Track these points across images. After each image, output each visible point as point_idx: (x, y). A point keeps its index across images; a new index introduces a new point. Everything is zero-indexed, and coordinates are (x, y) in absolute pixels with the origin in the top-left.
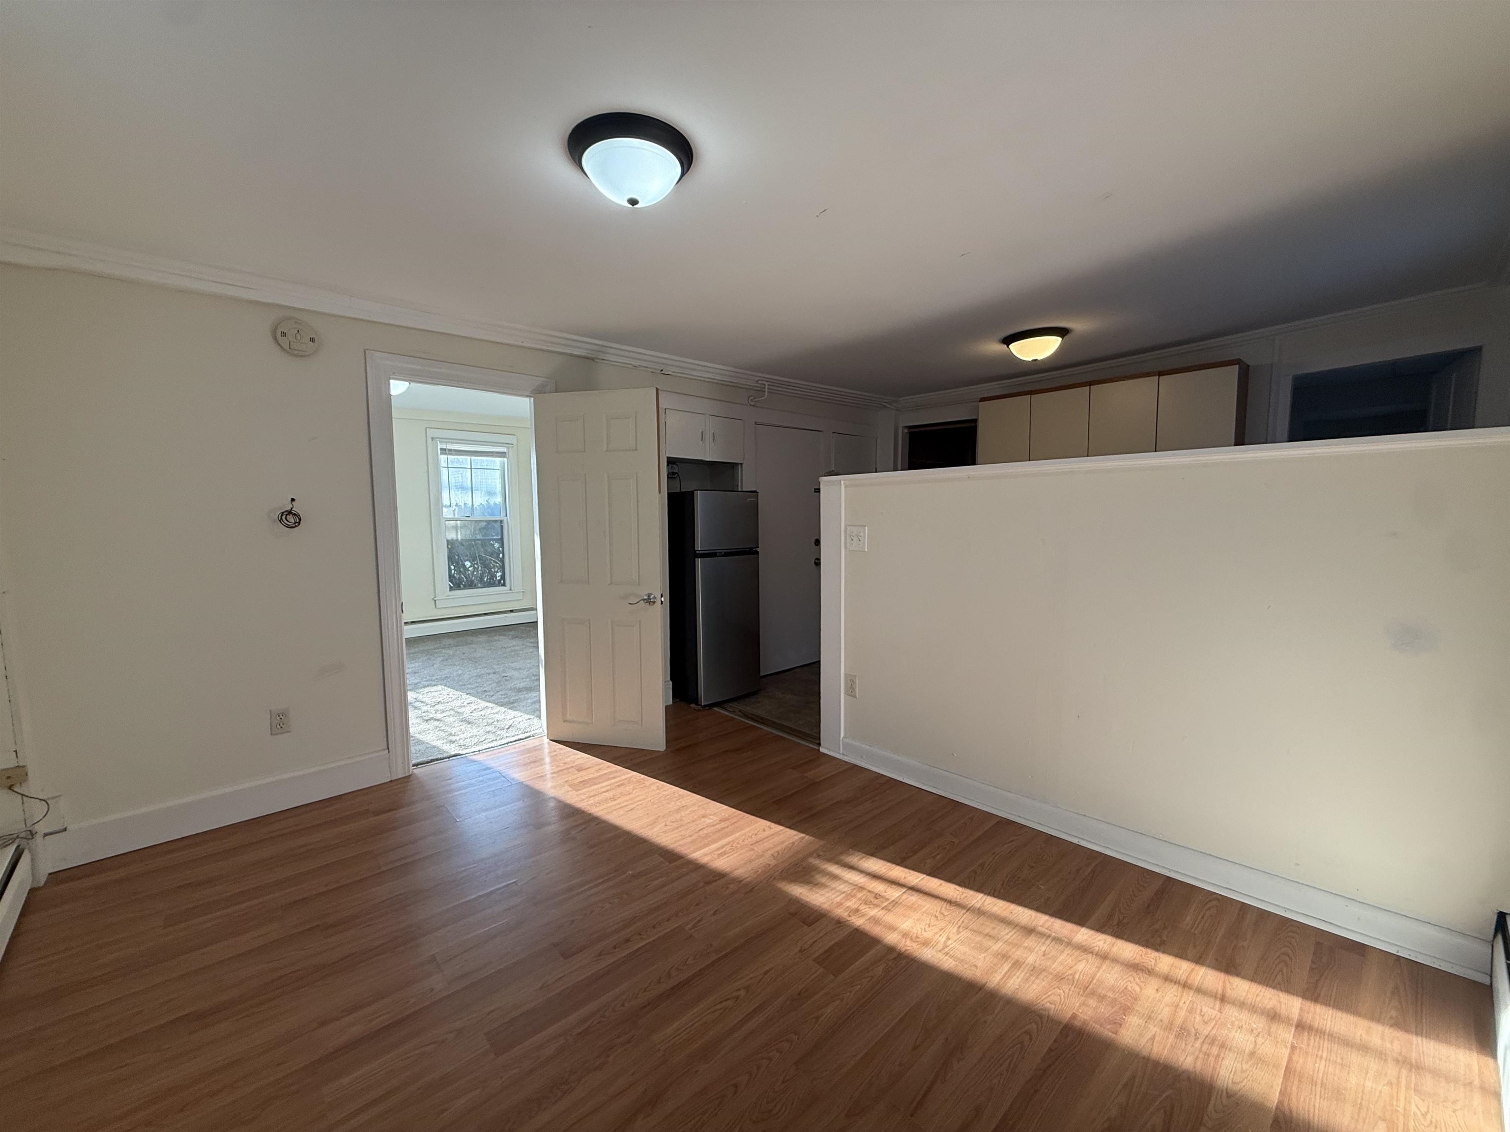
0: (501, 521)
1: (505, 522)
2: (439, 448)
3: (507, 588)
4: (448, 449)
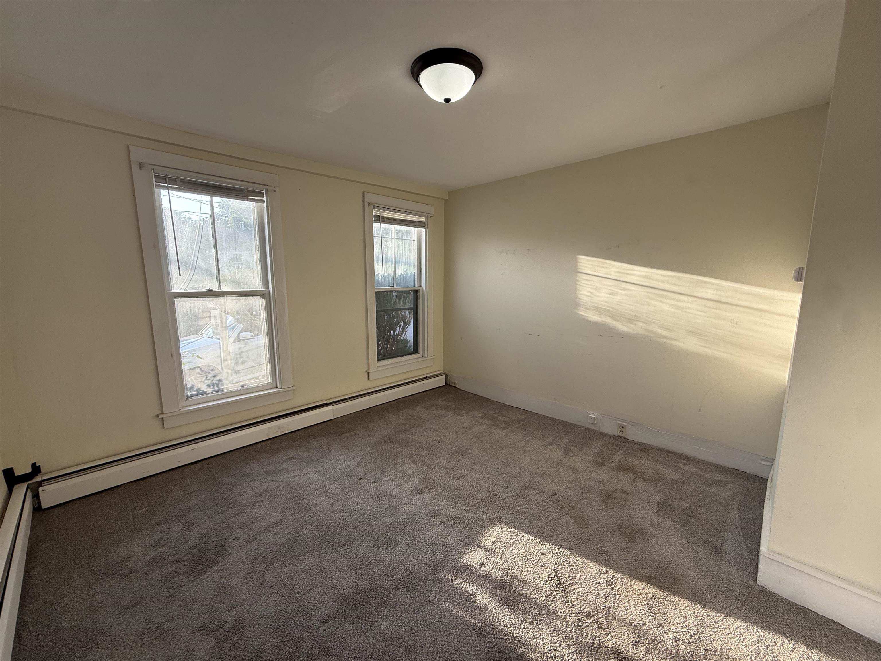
0: (418, 292)
1: (421, 292)
2: (374, 214)
3: (420, 355)
4: (382, 217)
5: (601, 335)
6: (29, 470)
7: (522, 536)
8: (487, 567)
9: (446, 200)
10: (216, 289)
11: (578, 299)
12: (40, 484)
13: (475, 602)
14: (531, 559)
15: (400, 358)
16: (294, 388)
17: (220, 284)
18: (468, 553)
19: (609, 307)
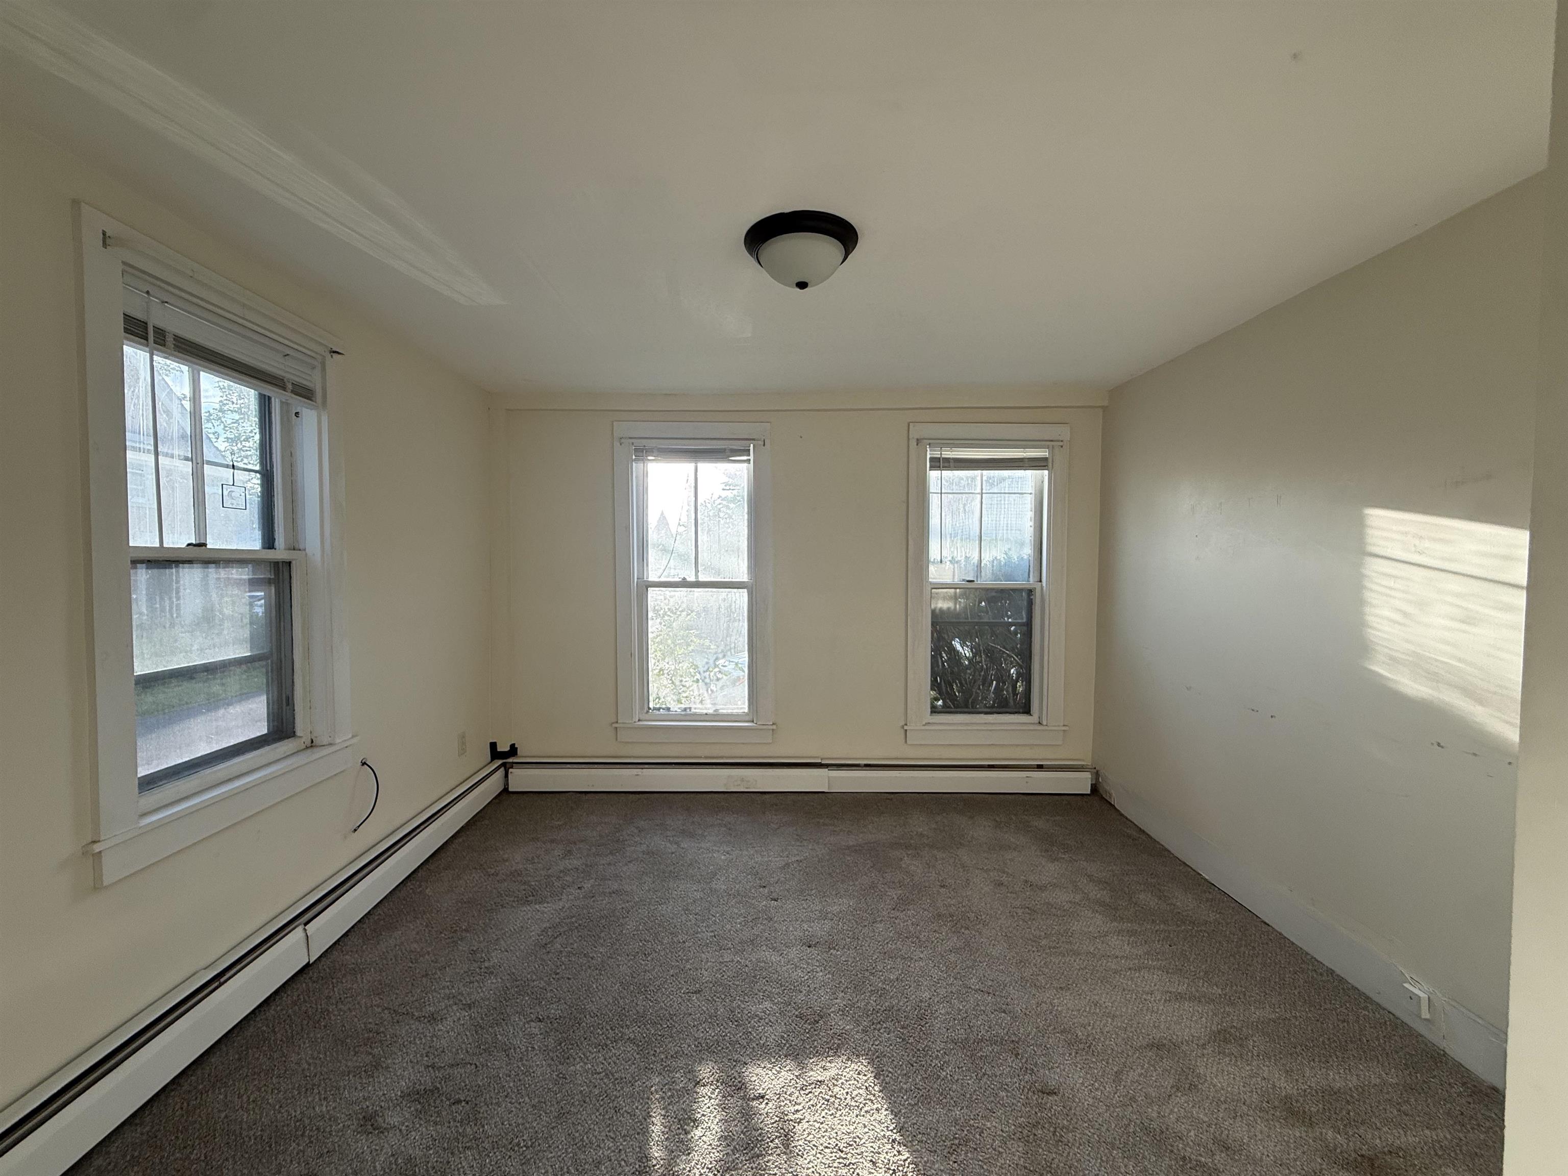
0: (1030, 592)
1: (1038, 593)
2: (928, 457)
3: (1034, 718)
4: (944, 459)
5: (1439, 745)
6: (507, 749)
7: (878, 1110)
8: (763, 1106)
9: (1104, 408)
10: (691, 578)
11: (1369, 630)
12: (512, 765)
13: (687, 1133)
14: (842, 1152)
15: (995, 716)
16: (774, 727)
17: (697, 571)
18: (765, 1067)
19: (1460, 660)
